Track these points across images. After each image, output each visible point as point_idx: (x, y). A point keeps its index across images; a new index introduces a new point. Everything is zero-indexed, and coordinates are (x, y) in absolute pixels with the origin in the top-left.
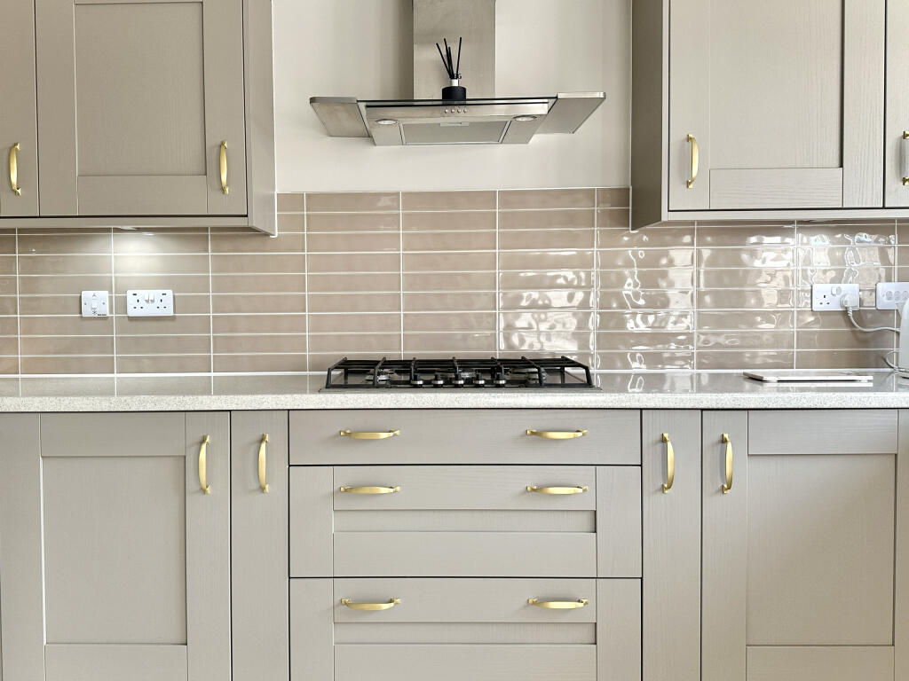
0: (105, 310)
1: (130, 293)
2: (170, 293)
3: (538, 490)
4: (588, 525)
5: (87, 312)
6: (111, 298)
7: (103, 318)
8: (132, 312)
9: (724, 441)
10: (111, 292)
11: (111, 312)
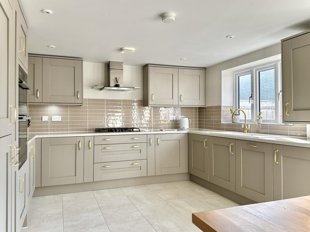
0: (47, 120)
1: (52, 117)
2: (61, 117)
3: (133, 147)
4: (140, 152)
5: (43, 120)
6: (48, 118)
7: (47, 121)
8: (53, 120)
9: (158, 138)
10: (48, 116)
11: (48, 120)
